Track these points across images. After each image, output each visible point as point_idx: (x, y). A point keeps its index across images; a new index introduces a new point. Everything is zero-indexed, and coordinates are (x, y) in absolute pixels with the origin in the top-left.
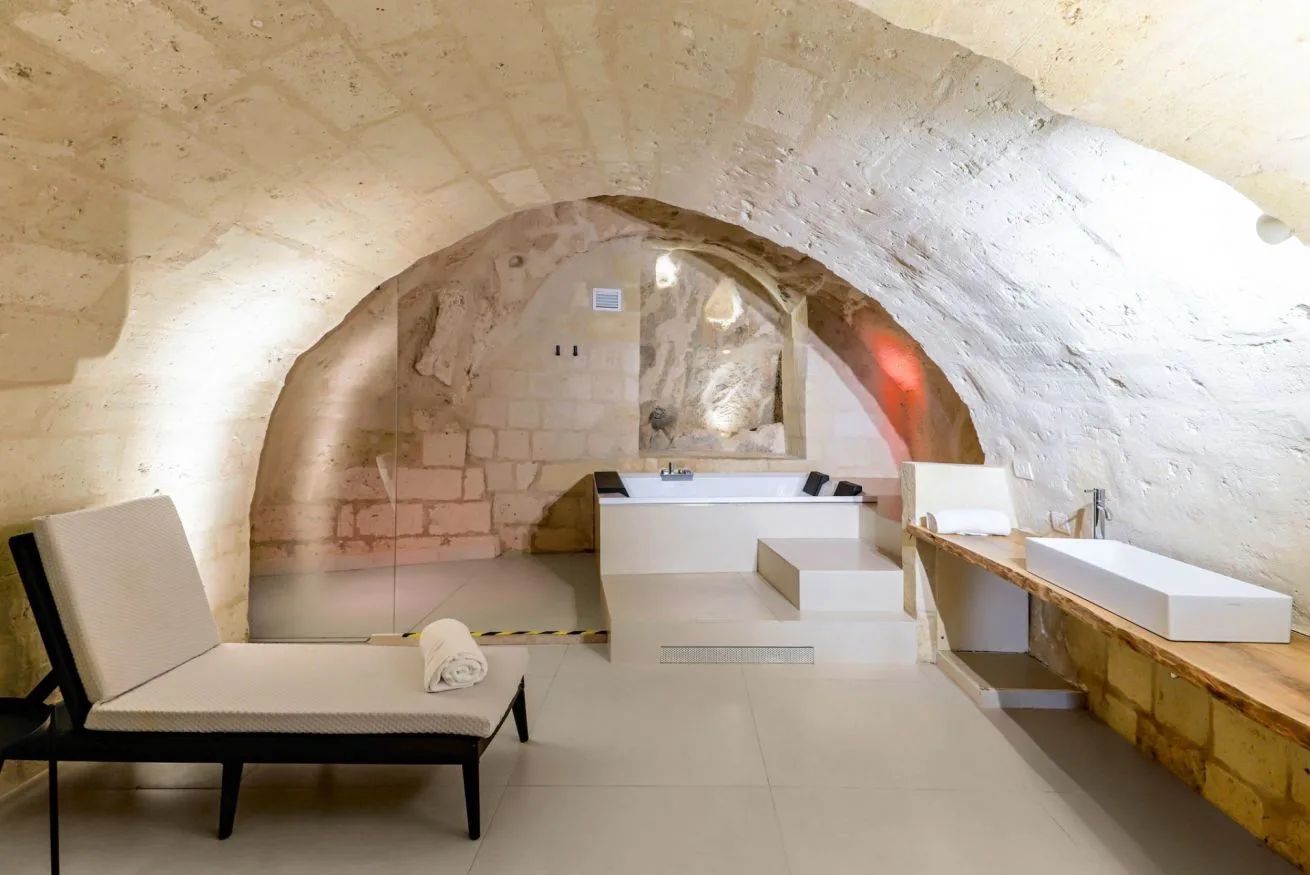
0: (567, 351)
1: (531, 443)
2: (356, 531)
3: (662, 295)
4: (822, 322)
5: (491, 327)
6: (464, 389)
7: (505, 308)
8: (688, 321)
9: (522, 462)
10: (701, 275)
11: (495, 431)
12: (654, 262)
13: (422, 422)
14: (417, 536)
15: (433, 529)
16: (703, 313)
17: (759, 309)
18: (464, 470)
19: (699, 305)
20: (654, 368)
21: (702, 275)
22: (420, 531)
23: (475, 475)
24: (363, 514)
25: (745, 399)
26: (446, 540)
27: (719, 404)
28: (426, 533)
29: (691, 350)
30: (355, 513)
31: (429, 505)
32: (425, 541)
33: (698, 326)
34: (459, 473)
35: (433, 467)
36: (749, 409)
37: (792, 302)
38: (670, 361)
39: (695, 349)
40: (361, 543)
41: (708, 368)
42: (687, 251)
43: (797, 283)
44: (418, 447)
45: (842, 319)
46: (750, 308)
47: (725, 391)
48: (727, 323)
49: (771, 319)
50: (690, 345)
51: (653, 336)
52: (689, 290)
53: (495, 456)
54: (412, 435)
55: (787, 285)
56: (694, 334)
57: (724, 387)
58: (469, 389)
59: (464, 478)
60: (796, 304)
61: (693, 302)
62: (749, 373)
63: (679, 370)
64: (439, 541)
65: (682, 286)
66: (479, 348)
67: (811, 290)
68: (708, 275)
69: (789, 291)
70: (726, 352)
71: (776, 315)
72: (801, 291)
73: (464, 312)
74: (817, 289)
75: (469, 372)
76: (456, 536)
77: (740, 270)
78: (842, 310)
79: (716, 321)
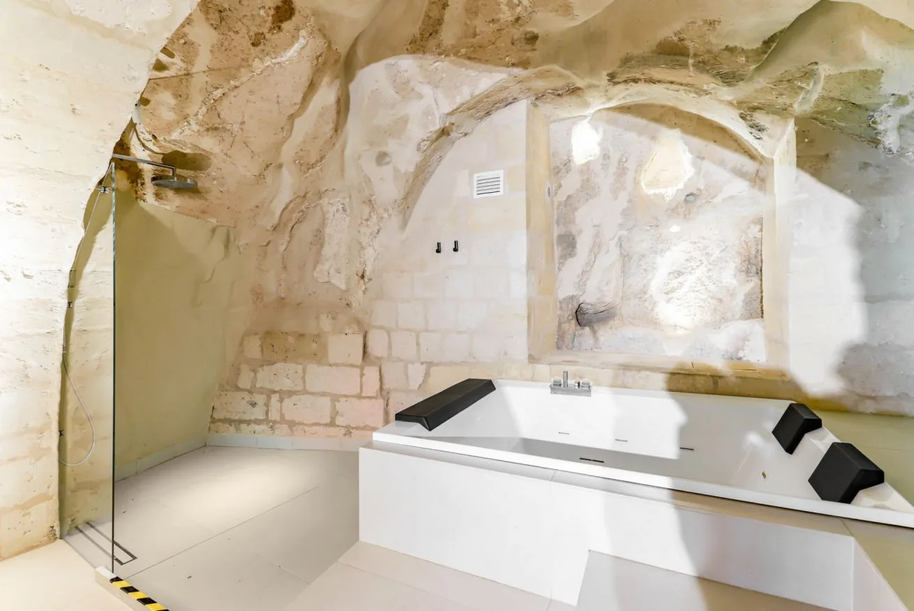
0: (447, 247)
1: (418, 344)
2: (282, 415)
3: (581, 172)
4: (827, 155)
5: (378, 231)
6: (360, 293)
7: (386, 210)
8: (616, 198)
9: (412, 363)
10: (632, 136)
11: (388, 332)
12: (569, 134)
13: (326, 324)
14: (326, 425)
15: (339, 421)
16: (636, 182)
17: (722, 163)
18: (362, 368)
19: (630, 175)
20: (575, 258)
21: (632, 133)
22: (328, 420)
23: (372, 373)
24: (288, 402)
25: (712, 287)
26: (348, 431)
27: (674, 295)
28: (332, 424)
29: (624, 233)
30: (281, 401)
31: (335, 398)
32: (332, 430)
33: (630, 201)
34: (358, 371)
35: (337, 365)
36: (720, 301)
37: (770, 136)
38: (596, 247)
39: (630, 230)
40: (286, 426)
41: (655, 253)
42: (609, 109)
43: (771, 97)
44: (324, 347)
45: (875, 142)
46: (706, 165)
47: (681, 279)
48: (670, 192)
49: (741, 174)
50: (621, 226)
51: (572, 221)
52: (615, 157)
53: (390, 355)
54: (318, 335)
55: (755, 109)
56: (626, 213)
57: (680, 274)
58: (364, 292)
59: (362, 375)
60: (779, 140)
61: (622, 171)
62: (716, 253)
63: (610, 257)
64: (343, 431)
65: (606, 156)
66: (369, 253)
67: (803, 104)
68: (640, 133)
69: (760, 118)
70: (675, 229)
71: (750, 166)
72: (782, 112)
73: (348, 219)
74: (814, 97)
75: (363, 277)
76: (357, 428)
77: (688, 113)
78: (871, 125)
79: (658, 191)
